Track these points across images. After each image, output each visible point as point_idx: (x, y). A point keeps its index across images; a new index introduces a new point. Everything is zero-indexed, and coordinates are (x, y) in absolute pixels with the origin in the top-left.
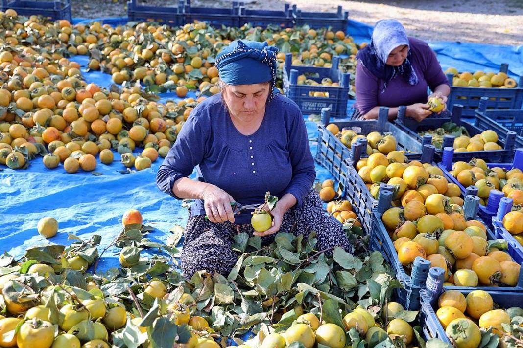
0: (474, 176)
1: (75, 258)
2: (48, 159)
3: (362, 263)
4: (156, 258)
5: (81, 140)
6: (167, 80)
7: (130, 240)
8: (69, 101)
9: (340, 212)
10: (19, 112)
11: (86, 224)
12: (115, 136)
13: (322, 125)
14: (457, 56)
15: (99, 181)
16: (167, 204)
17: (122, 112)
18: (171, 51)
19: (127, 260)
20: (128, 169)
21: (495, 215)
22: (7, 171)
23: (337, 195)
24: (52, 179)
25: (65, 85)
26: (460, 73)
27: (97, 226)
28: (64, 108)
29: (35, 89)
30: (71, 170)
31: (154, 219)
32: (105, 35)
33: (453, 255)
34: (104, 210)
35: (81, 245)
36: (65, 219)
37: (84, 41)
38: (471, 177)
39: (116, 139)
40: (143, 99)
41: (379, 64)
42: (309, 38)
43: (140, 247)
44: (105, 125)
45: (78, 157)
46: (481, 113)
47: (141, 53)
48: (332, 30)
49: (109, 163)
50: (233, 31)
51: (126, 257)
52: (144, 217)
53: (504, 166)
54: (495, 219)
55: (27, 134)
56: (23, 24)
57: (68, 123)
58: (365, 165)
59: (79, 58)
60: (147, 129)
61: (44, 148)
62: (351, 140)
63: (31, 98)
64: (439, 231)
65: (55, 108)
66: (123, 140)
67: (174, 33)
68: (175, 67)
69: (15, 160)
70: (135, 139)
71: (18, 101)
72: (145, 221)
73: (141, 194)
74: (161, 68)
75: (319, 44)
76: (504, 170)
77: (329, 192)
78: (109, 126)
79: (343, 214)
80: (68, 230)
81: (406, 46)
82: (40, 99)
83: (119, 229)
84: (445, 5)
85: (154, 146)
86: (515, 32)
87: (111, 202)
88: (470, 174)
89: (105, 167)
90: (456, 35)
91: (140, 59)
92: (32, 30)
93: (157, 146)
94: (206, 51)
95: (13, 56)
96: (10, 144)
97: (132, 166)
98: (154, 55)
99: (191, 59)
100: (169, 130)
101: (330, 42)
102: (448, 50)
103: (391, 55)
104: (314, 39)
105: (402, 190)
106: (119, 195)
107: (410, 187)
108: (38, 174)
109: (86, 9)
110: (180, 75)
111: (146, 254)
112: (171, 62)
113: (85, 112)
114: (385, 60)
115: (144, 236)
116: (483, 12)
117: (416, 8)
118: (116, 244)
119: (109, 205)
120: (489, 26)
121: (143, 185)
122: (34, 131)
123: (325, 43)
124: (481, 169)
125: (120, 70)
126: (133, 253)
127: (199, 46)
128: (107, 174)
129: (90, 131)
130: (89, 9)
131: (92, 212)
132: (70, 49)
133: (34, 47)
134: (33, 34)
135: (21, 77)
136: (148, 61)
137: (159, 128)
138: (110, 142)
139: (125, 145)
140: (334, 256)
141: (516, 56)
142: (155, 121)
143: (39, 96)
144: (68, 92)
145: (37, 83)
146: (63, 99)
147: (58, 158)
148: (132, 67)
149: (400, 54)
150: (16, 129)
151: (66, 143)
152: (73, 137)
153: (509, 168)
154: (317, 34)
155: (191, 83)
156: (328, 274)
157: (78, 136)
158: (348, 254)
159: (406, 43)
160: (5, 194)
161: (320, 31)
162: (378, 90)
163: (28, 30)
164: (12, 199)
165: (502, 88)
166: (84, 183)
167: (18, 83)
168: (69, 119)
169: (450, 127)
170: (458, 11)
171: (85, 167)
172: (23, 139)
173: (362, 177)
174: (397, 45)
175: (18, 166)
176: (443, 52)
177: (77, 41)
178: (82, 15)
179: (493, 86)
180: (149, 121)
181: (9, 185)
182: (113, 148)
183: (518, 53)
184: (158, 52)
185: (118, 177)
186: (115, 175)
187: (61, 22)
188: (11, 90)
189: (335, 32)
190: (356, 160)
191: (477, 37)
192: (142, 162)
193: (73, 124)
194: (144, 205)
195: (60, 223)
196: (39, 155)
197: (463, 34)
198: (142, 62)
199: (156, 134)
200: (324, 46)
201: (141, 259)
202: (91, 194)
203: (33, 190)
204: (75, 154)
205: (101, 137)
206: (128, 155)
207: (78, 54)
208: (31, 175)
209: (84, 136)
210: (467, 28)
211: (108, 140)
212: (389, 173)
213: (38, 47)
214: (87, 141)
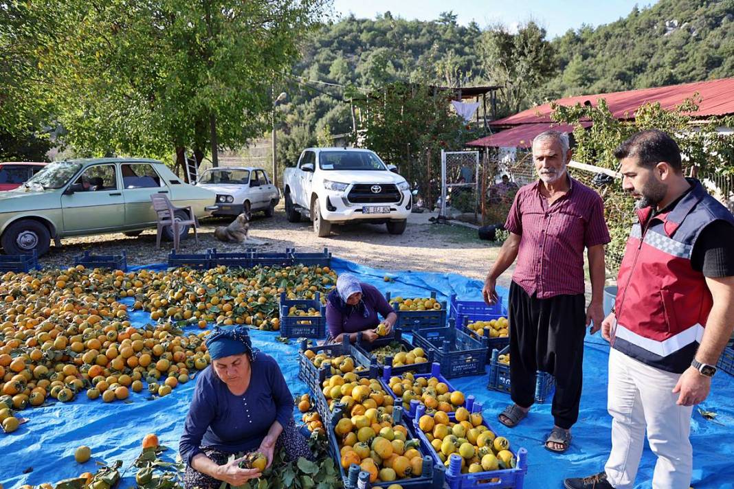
0: (403, 388)
1: (99, 482)
2: (90, 392)
3: (318, 468)
4: (166, 474)
5: (118, 373)
6: (192, 315)
7: (147, 460)
8: (112, 342)
9: (310, 422)
10: (73, 353)
11: (114, 447)
12: (146, 368)
13: (302, 351)
14: (407, 282)
15: (129, 409)
16: (180, 425)
17: (151, 348)
18: (196, 293)
19: (141, 479)
20: (153, 396)
21: (414, 418)
22: (59, 404)
23: (311, 406)
24: (92, 409)
25: (109, 329)
26: (405, 300)
27: (122, 449)
28: (107, 348)
29: (87, 334)
30: (108, 400)
31: (169, 439)
32: (150, 279)
33: (380, 457)
34: (130, 434)
35: (105, 470)
36: (98, 445)
37: (133, 285)
38: (401, 388)
39: (147, 371)
40: (170, 335)
41: (342, 304)
42: (303, 273)
43: (153, 467)
44: (138, 360)
45: (114, 389)
46: (416, 332)
47: (174, 294)
48: (319, 267)
49: (139, 391)
50: (246, 271)
51: (140, 477)
52: (160, 438)
53: (426, 376)
54: (415, 421)
55: (77, 372)
56: (88, 276)
57: (110, 359)
58: (328, 385)
59: (128, 300)
60: (170, 361)
61: (89, 383)
62: (321, 363)
63: (83, 341)
64: (372, 439)
65: (100, 348)
66: (152, 371)
67: (202, 275)
68: (198, 305)
69: (65, 395)
70: (161, 370)
71: (72, 345)
72: (161, 442)
73: (161, 417)
74: (188, 306)
75: (310, 278)
76: (426, 379)
77: (305, 405)
78: (140, 360)
79: (313, 424)
80: (98, 455)
81: (359, 293)
82: (90, 342)
83: (139, 451)
84: (403, 241)
85: (174, 375)
86: (447, 261)
87: (137, 426)
88: (400, 387)
89: (135, 395)
90: (409, 265)
91: (172, 299)
92: (94, 280)
93: (177, 375)
94: (223, 291)
95: (75, 305)
96: (63, 381)
97: (156, 393)
98: (183, 296)
99: (211, 298)
100: (188, 360)
101: (319, 275)
102: (401, 278)
103: (349, 298)
104: (307, 273)
105: (350, 405)
106: (144, 419)
107: (356, 402)
108: (81, 405)
109: (139, 257)
110: (202, 311)
111: (159, 471)
112: (195, 301)
113: (122, 351)
114: (346, 301)
115: (158, 456)
116: (427, 246)
117: (383, 244)
118: (135, 465)
119: (135, 429)
120: (431, 257)
121: (164, 408)
122: (82, 369)
123: (315, 276)
124: (409, 381)
125: (157, 309)
126: (147, 473)
127: (217, 288)
128: (137, 402)
129: (126, 365)
130: (142, 256)
131: (121, 436)
132: (122, 292)
133: (94, 293)
134: (94, 283)
135: (77, 324)
136: (178, 300)
137: (180, 359)
138: (141, 373)
139: (152, 376)
140: (298, 464)
141: (445, 281)
142: (177, 354)
143: (89, 340)
144: (112, 335)
145: (89, 329)
146: (107, 340)
147: (99, 390)
148: (166, 306)
149: (355, 298)
150: (68, 369)
151: (106, 377)
152: (112, 371)
153: (429, 377)
154: (309, 270)
155: (210, 316)
156: (294, 480)
157: (116, 370)
158: (309, 462)
159: (359, 291)
160: (53, 426)
161: (311, 268)
162: (342, 322)
163: (91, 280)
164: (59, 429)
165: (432, 310)
166: (117, 411)
167: (74, 329)
168: (111, 357)
169: (394, 344)
170: (411, 246)
171: (119, 397)
172: (74, 377)
173: (325, 394)
174: (352, 293)
175: (67, 400)
176: (398, 279)
177: (128, 286)
178: (136, 262)
179: (426, 308)
180: (173, 354)
181: (58, 416)
182: (143, 378)
183: (447, 278)
184: (186, 294)
185: (144, 404)
186: (142, 401)
187: (117, 271)
188: (68, 335)
189: (322, 268)
190: (322, 380)
191: (422, 266)
192: (163, 390)
193: (113, 361)
194: (161, 427)
195: (93, 449)
196: (85, 388)
197: (414, 264)
198: (174, 302)
199: (178, 364)
200: (314, 279)
201: (153, 477)
202: (120, 420)
203: (76, 421)
204: (112, 386)
205: (135, 370)
206: (154, 384)
207: (128, 296)
208: (76, 407)
209: (121, 371)
210: (416, 259)
211: (140, 372)
212: (343, 392)
213: (97, 293)
214: (123, 374)
